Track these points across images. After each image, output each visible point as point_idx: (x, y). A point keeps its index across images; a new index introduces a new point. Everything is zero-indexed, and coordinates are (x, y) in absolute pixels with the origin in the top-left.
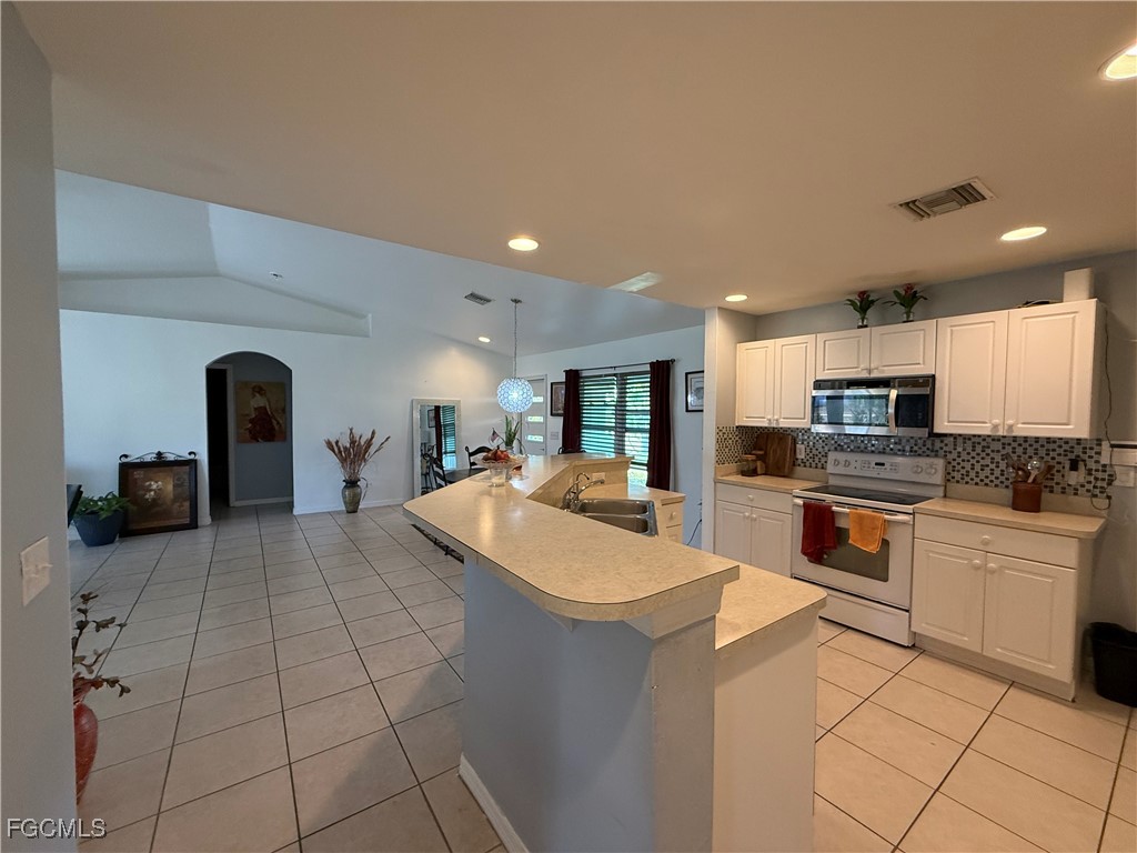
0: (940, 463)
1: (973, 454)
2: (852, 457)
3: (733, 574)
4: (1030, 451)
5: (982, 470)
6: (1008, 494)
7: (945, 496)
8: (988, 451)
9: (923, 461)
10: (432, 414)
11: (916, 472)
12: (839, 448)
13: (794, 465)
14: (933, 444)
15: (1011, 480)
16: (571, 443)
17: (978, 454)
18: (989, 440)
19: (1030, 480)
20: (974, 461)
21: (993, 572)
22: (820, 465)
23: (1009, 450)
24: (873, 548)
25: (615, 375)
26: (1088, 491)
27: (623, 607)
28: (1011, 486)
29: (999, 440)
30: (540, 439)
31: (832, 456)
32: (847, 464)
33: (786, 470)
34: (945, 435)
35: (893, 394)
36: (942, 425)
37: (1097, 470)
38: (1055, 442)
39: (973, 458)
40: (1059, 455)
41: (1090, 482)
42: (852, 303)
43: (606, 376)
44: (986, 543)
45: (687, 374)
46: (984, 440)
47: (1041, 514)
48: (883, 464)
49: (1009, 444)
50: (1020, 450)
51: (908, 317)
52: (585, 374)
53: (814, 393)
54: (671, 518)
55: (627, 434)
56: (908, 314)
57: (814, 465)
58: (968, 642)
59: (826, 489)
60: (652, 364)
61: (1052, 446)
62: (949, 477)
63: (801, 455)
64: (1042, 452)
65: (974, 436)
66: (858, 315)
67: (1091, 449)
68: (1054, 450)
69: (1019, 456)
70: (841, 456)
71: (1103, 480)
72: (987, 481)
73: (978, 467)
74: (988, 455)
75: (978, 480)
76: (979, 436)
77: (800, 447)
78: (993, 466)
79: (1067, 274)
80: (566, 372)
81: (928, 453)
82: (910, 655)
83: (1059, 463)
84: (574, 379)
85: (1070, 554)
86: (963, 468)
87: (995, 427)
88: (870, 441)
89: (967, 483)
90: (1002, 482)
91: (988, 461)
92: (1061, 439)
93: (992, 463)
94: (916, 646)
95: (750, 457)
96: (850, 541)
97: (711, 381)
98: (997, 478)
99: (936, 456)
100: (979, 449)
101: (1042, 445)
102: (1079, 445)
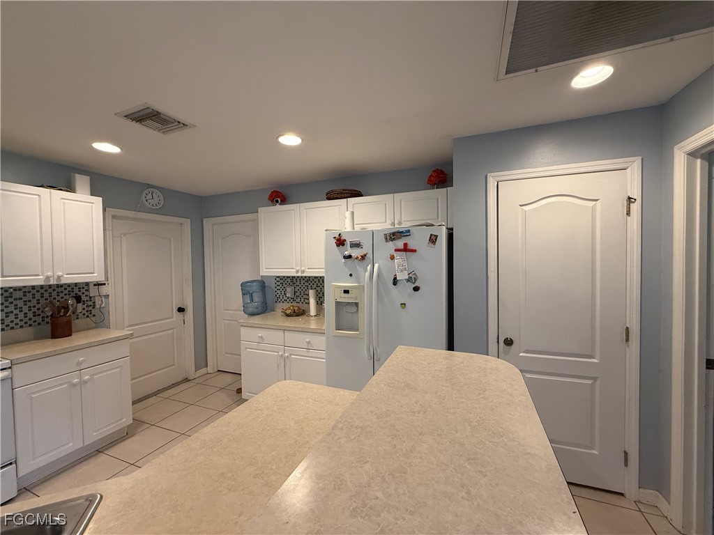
5: (7, 316)
21: (87, 382)
23: (29, 296)
26: (84, 314)
37: (87, 301)
40: (65, 295)
44: (81, 364)
61: (60, 290)
67: (83, 288)
68: (62, 292)
71: (91, 306)
74: (11, 303)
78: (17, 312)
79: (77, 176)
87: (48, 278)
90: (17, 324)
91: (12, 308)
93: (16, 309)
98: (21, 320)
101: (54, 290)
102: (76, 286)
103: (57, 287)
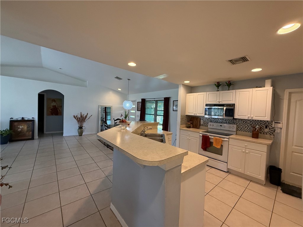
0: (235, 126)
1: (243, 124)
2: (214, 124)
3: (186, 154)
4: (257, 123)
6: (251, 134)
7: (236, 134)
8: (247, 123)
9: (231, 125)
10: (104, 109)
11: (230, 128)
12: (211, 121)
13: (200, 125)
14: (234, 121)
15: (252, 130)
16: (142, 118)
17: (244, 124)
18: (247, 120)
19: (256, 131)
20: (243, 126)
21: (247, 153)
22: (206, 126)
23: (252, 123)
24: (219, 147)
25: (154, 100)
26: (269, 133)
27: (158, 162)
28: (252, 132)
29: (249, 120)
30: (134, 117)
31: (209, 123)
32: (213, 125)
33: (198, 127)
34: (237, 119)
35: (225, 108)
36: (236, 116)
37: (271, 128)
38: (262, 121)
39: (243, 125)
40: (263, 124)
41: (270, 131)
42: (215, 85)
43: (152, 101)
44: (246, 146)
45: (173, 101)
46: (246, 120)
47: (259, 139)
48: (222, 126)
49: (252, 122)
50: (254, 123)
51: (229, 89)
52: (147, 100)
53: (206, 107)
54: (169, 138)
55: (157, 116)
56: (229, 88)
57: (205, 125)
58: (240, 170)
59: (207, 132)
60: (164, 98)
61: (261, 122)
62: (237, 129)
63: (202, 123)
64: (259, 124)
65: (244, 119)
66: (217, 88)
67: (270, 123)
68: (262, 123)
69: (254, 125)
70: (212, 124)
71: (273, 131)
72: (246, 131)
73: (244, 127)
74: (247, 124)
75: (244, 130)
76: (245, 119)
77: (202, 121)
78: (248, 127)
79: (266, 80)
80: (142, 99)
81: (233, 123)
82: (227, 174)
83: (263, 126)
84: (144, 101)
85: (265, 149)
86: (241, 127)
87: (249, 117)
88: (219, 120)
89: (242, 131)
90: (250, 131)
91: (247, 126)
92: (263, 121)
94: (228, 172)
95: (190, 123)
96: (213, 145)
97: (180, 103)
99: (234, 124)
100: (244, 123)
101: (259, 122)
102: (267, 122)
103: (261, 121)
